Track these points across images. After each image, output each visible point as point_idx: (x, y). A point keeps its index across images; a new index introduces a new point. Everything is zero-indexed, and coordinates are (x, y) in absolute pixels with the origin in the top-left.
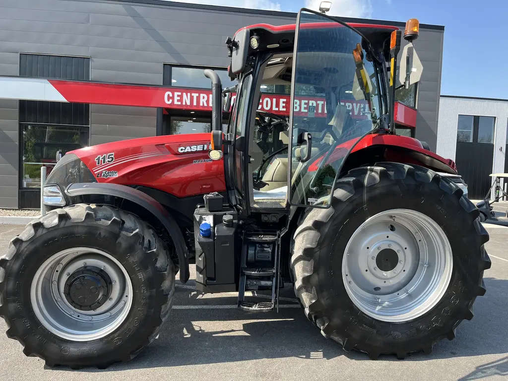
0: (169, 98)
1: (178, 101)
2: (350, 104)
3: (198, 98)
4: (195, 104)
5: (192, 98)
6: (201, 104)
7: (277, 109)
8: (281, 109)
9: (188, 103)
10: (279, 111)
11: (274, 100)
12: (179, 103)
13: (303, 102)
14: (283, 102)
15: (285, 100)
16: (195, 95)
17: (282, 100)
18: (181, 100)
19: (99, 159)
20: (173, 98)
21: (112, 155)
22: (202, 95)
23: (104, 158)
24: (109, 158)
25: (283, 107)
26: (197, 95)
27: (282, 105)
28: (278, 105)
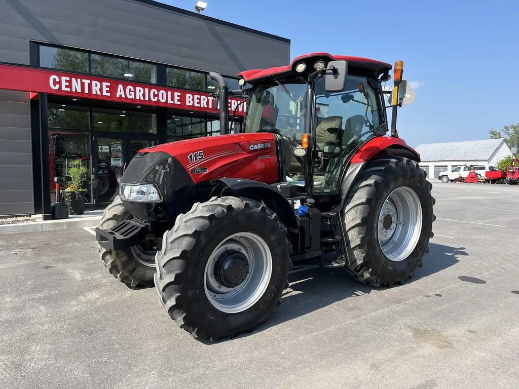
0: (55, 83)
1: (66, 86)
2: (235, 102)
3: (90, 85)
4: (87, 91)
5: (83, 85)
6: (94, 92)
7: (172, 102)
8: (176, 102)
9: (79, 90)
10: (174, 104)
11: (169, 93)
12: (68, 89)
13: (196, 97)
14: (178, 96)
15: (179, 94)
16: (87, 82)
17: (176, 94)
18: (70, 86)
19: (191, 156)
20: (60, 83)
21: (202, 153)
22: (94, 83)
23: (195, 156)
24: (199, 156)
25: (178, 100)
26: (89, 81)
27: (176, 98)
28: (173, 99)
